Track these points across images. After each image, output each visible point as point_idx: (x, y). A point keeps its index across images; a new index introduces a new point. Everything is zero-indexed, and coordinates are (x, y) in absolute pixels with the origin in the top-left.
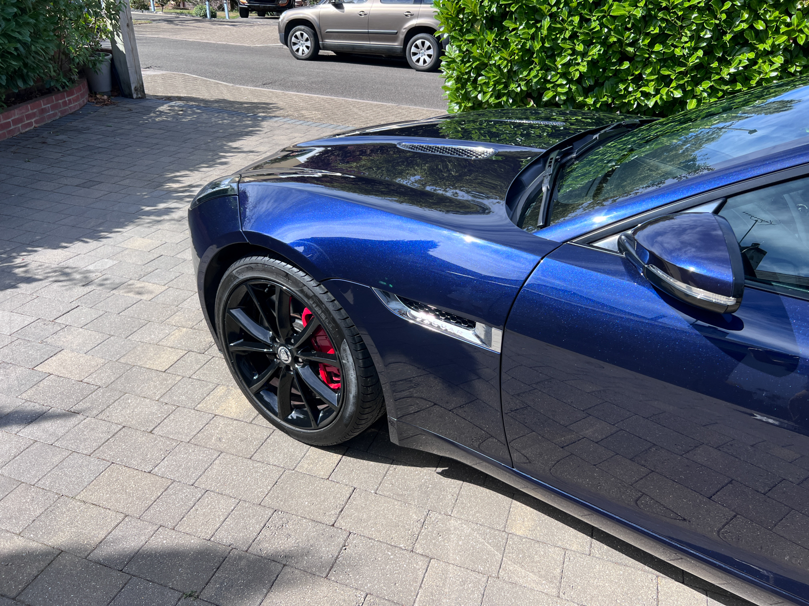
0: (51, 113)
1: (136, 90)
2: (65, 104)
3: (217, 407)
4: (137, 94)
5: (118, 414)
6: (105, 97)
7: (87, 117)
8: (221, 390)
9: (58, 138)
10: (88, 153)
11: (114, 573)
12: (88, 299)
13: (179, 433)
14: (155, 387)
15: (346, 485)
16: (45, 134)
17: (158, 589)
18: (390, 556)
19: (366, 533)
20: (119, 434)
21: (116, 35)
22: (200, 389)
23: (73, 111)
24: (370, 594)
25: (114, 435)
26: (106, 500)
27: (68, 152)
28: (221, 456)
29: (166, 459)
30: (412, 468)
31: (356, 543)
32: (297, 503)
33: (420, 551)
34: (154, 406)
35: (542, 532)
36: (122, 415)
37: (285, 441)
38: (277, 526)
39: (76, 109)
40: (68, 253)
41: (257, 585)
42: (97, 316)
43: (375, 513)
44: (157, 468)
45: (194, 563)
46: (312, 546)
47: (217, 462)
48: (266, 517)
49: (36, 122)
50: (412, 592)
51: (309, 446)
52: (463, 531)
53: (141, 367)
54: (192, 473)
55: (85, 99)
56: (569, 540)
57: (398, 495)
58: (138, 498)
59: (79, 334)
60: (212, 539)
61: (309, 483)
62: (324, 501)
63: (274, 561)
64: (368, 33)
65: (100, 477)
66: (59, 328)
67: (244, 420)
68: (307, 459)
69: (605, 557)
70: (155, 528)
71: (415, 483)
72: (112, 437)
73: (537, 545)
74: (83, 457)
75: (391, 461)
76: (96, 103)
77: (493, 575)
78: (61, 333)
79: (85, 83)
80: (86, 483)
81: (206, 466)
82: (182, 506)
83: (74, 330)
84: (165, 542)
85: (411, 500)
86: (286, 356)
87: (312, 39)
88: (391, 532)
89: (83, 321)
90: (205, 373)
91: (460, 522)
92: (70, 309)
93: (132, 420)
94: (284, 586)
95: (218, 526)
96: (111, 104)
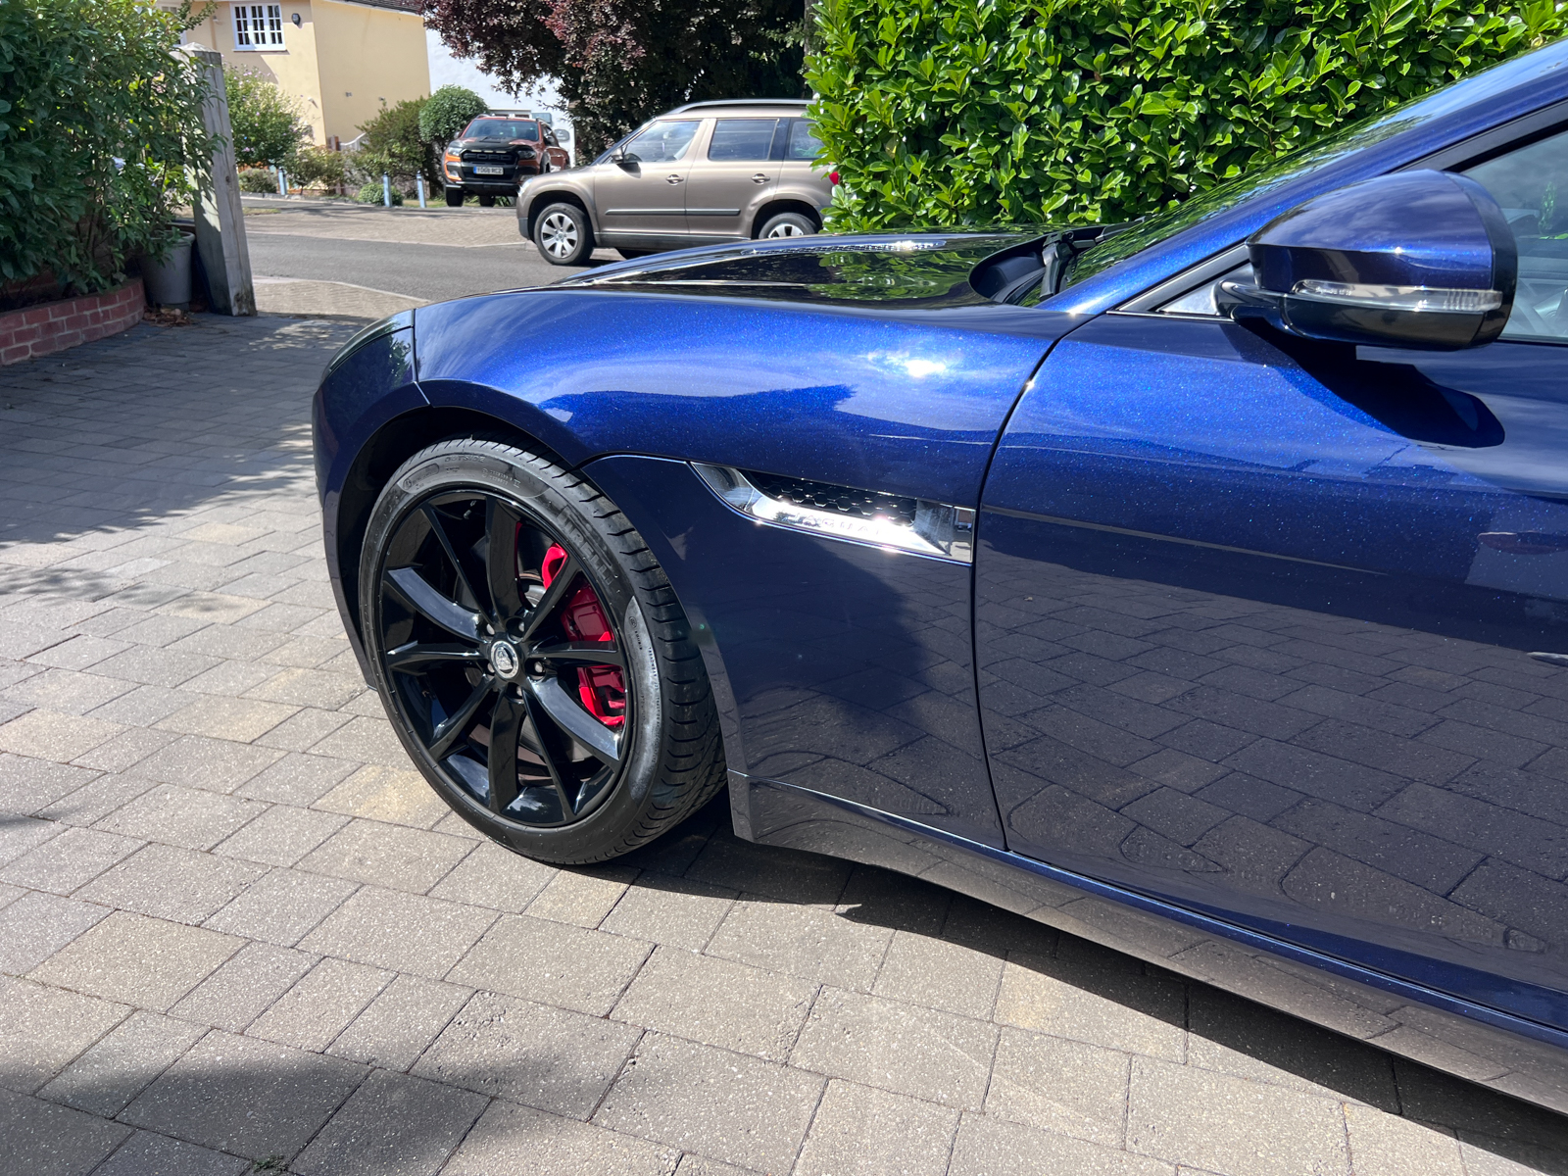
0: (66, 332)
1: (238, 299)
2: (95, 318)
3: (359, 804)
4: (240, 308)
5: (139, 821)
6: (178, 312)
7: (136, 343)
8: (368, 774)
9: (76, 373)
10: (133, 396)
11: (96, 1125)
12: (102, 624)
13: (271, 851)
14: (228, 770)
15: (637, 939)
16: (52, 367)
17: (194, 1154)
18: (735, 1074)
19: (682, 1030)
20: (137, 856)
21: (204, 198)
22: (323, 772)
23: (112, 332)
24: (691, 1153)
25: (126, 859)
26: (95, 981)
27: (94, 395)
28: (362, 891)
29: (237, 900)
30: (783, 906)
31: (657, 1050)
32: (527, 975)
33: (803, 1063)
34: (220, 805)
35: (1075, 1022)
36: (149, 821)
37: (504, 862)
38: (480, 1020)
39: (117, 331)
40: (71, 550)
41: (426, 1141)
42: (115, 651)
43: (701, 991)
44: (215, 918)
45: (283, 1101)
46: (557, 1058)
47: (350, 902)
48: (455, 1004)
49: (34, 347)
50: (786, 1146)
51: (555, 870)
52: (898, 1022)
53: (199, 736)
54: (295, 925)
55: (138, 313)
56: (1136, 1036)
57: (752, 956)
58: (165, 975)
59: (74, 681)
60: (329, 1051)
61: (554, 938)
62: (587, 970)
63: (468, 1090)
64: (685, 214)
65: (86, 937)
66: (32, 673)
67: (417, 826)
68: (550, 893)
69: (1220, 1068)
70: (200, 1032)
71: (789, 933)
72: (121, 862)
73: (1065, 1047)
74: (52, 900)
75: (736, 894)
76: (159, 322)
77: (972, 1108)
78: (36, 680)
79: (139, 283)
80: (53, 949)
81: (327, 911)
82: (264, 987)
83: (64, 676)
84: (218, 1058)
85: (781, 965)
86: (508, 662)
87: (579, 226)
88: (738, 1028)
89: (85, 659)
90: (337, 745)
91: (893, 1006)
92: (60, 640)
93: (170, 830)
94: (490, 1141)
95: (344, 1024)
96: (188, 323)
